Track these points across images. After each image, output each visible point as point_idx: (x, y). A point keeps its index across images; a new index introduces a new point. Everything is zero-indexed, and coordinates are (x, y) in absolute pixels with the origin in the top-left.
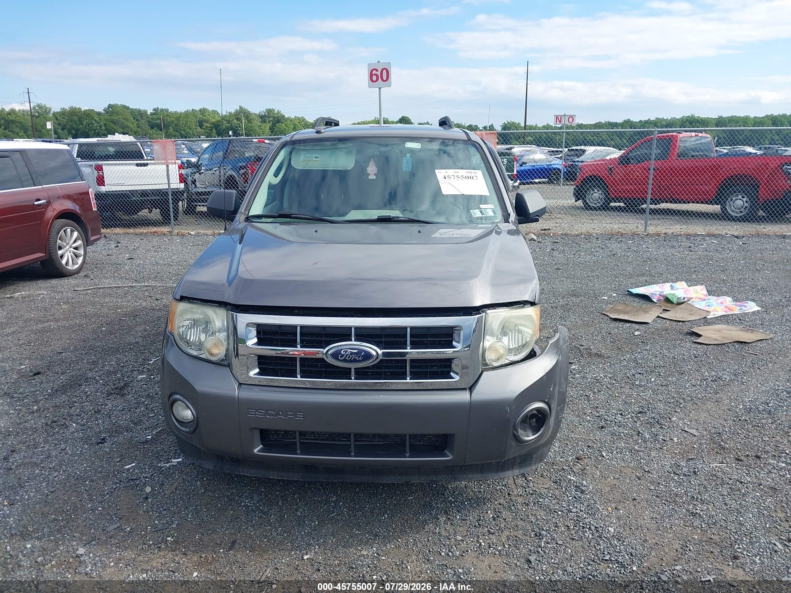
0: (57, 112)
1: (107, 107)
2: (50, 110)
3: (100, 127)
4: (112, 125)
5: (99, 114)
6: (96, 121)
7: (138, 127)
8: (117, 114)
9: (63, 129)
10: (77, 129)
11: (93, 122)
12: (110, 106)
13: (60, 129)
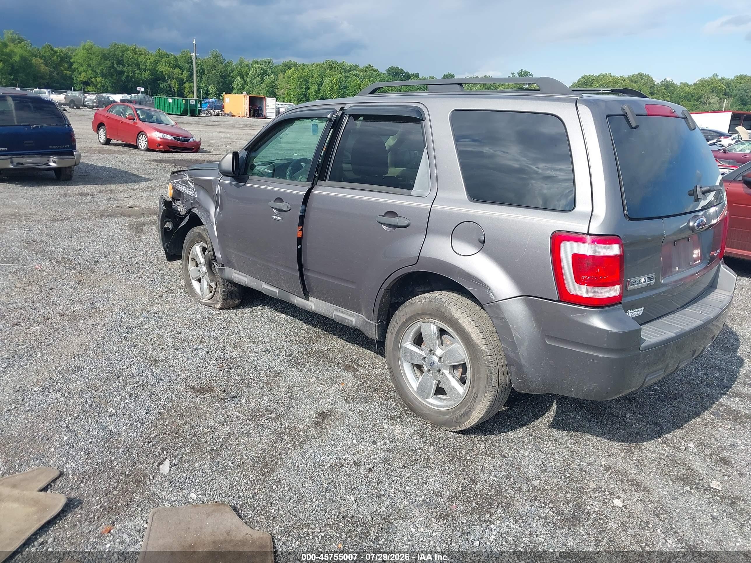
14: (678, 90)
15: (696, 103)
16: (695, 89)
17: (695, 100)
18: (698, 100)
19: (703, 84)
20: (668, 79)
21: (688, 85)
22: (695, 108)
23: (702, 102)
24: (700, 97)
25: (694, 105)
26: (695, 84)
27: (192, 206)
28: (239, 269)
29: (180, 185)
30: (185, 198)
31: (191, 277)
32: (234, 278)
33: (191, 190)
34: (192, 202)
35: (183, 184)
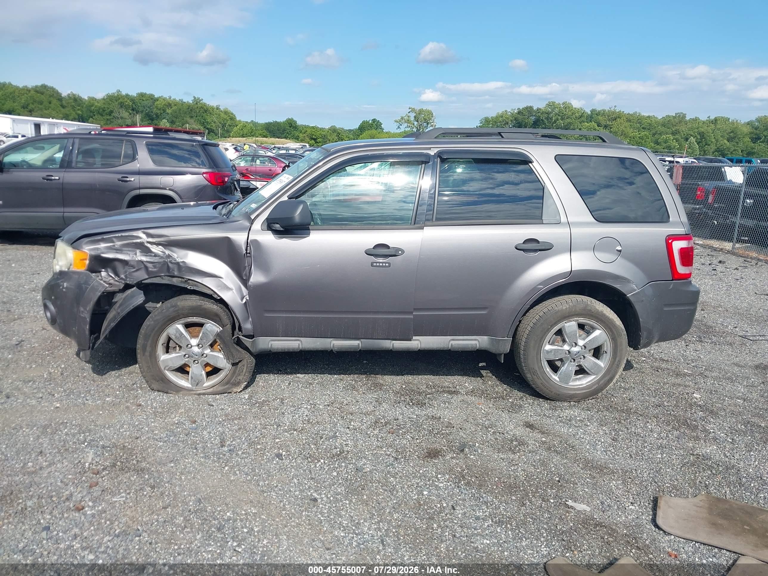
14: (86, 103)
15: (108, 117)
16: (104, 104)
17: (107, 114)
18: (110, 115)
19: (111, 99)
20: (74, 93)
21: (96, 99)
22: (109, 122)
23: (114, 117)
24: (112, 112)
25: (108, 119)
26: (104, 99)
27: (151, 275)
28: (287, 334)
29: (115, 251)
30: (133, 267)
31: (165, 368)
32: (273, 346)
33: (153, 255)
34: (155, 269)
35: (124, 249)
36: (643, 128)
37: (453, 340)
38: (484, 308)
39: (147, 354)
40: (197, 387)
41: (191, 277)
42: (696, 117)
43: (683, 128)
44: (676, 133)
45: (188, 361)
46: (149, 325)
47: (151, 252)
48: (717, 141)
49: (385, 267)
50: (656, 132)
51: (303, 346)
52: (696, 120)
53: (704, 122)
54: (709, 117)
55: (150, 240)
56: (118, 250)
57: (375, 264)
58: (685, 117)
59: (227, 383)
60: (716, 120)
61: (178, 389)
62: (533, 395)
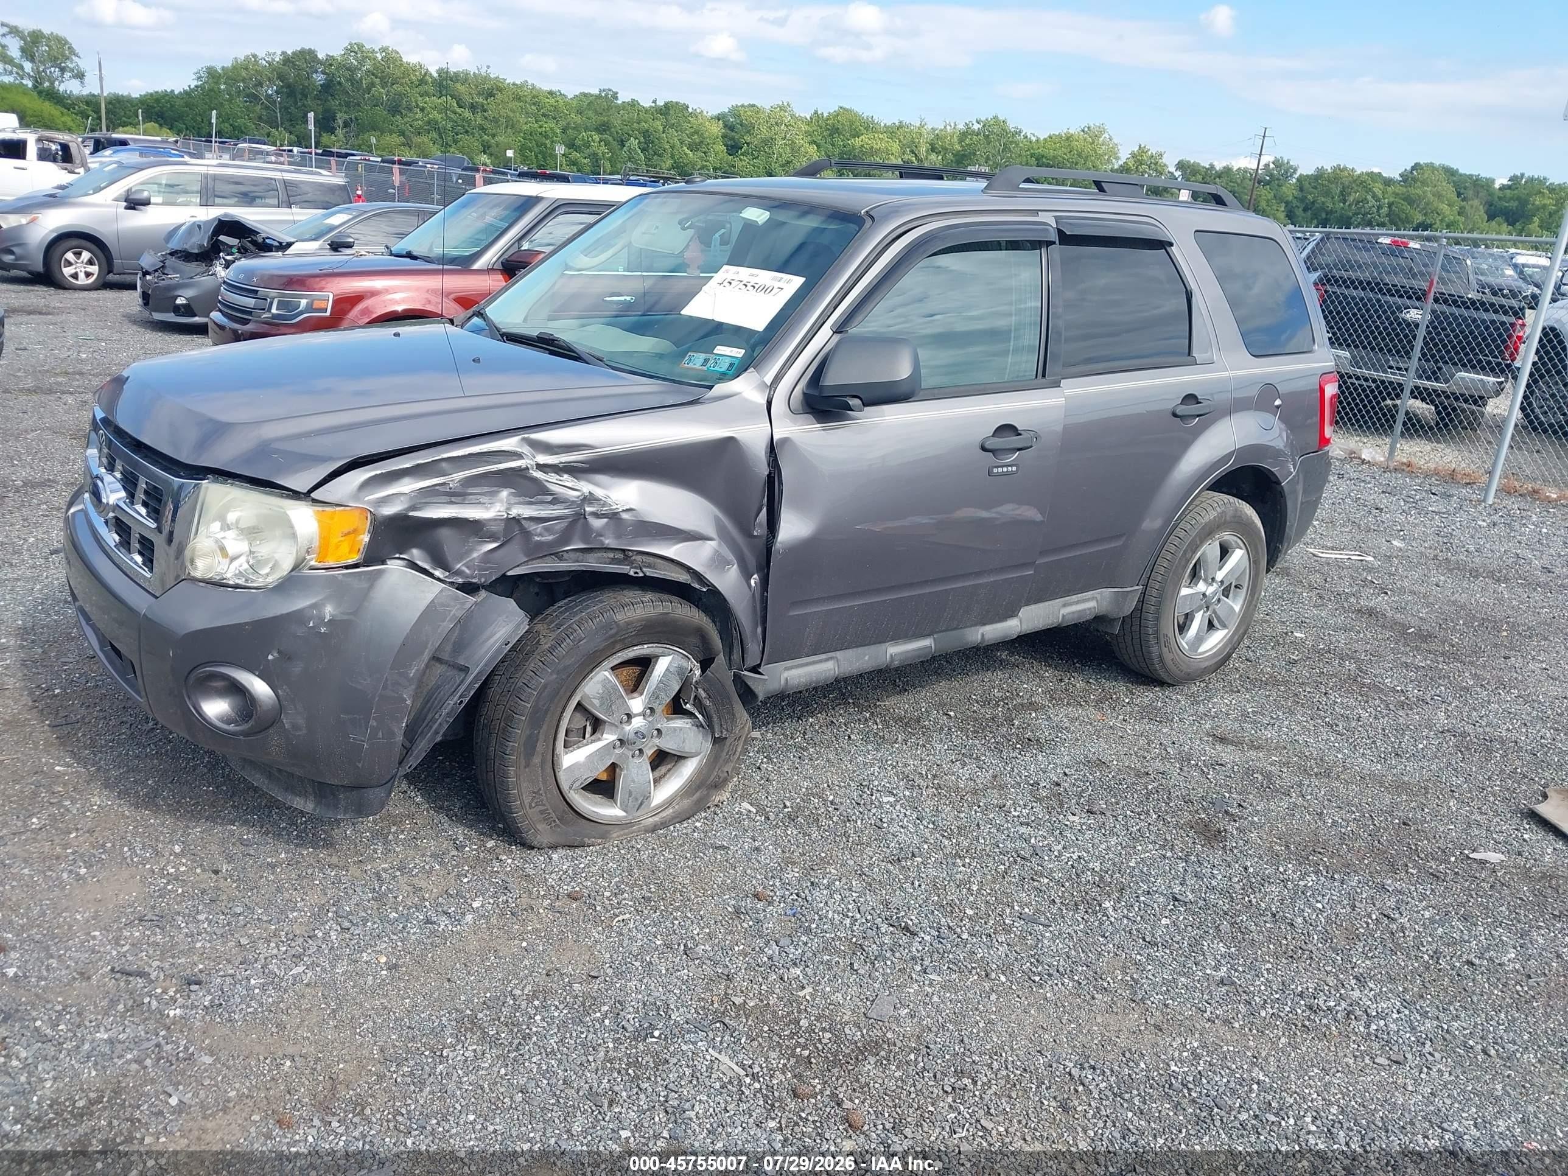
0: (1307, 176)
1: (1409, 168)
2: (1295, 170)
3: (1379, 208)
4: (1406, 207)
5: (1388, 182)
6: (1374, 196)
7: (1459, 214)
8: (1424, 183)
9: (1305, 210)
10: (1331, 210)
11: (1369, 197)
12: (1416, 167)
13: (1300, 210)
27: (537, 551)
28: (820, 648)
29: (447, 499)
30: (493, 537)
31: (571, 788)
32: (790, 682)
33: (550, 498)
34: (551, 538)
35: (470, 490)
36: (544, 115)
37: (1064, 605)
38: (1118, 537)
39: (537, 760)
40: (638, 814)
41: (648, 545)
42: (633, 100)
43: (616, 121)
44: (605, 130)
45: (621, 756)
46: (545, 687)
47: (545, 491)
48: (672, 147)
49: (1013, 473)
50: (568, 124)
51: (842, 670)
52: (633, 104)
53: (647, 111)
54: (655, 102)
55: (543, 459)
56: (456, 496)
57: (995, 470)
58: (617, 98)
59: (698, 788)
60: (668, 106)
61: (602, 829)
62: (1143, 683)
